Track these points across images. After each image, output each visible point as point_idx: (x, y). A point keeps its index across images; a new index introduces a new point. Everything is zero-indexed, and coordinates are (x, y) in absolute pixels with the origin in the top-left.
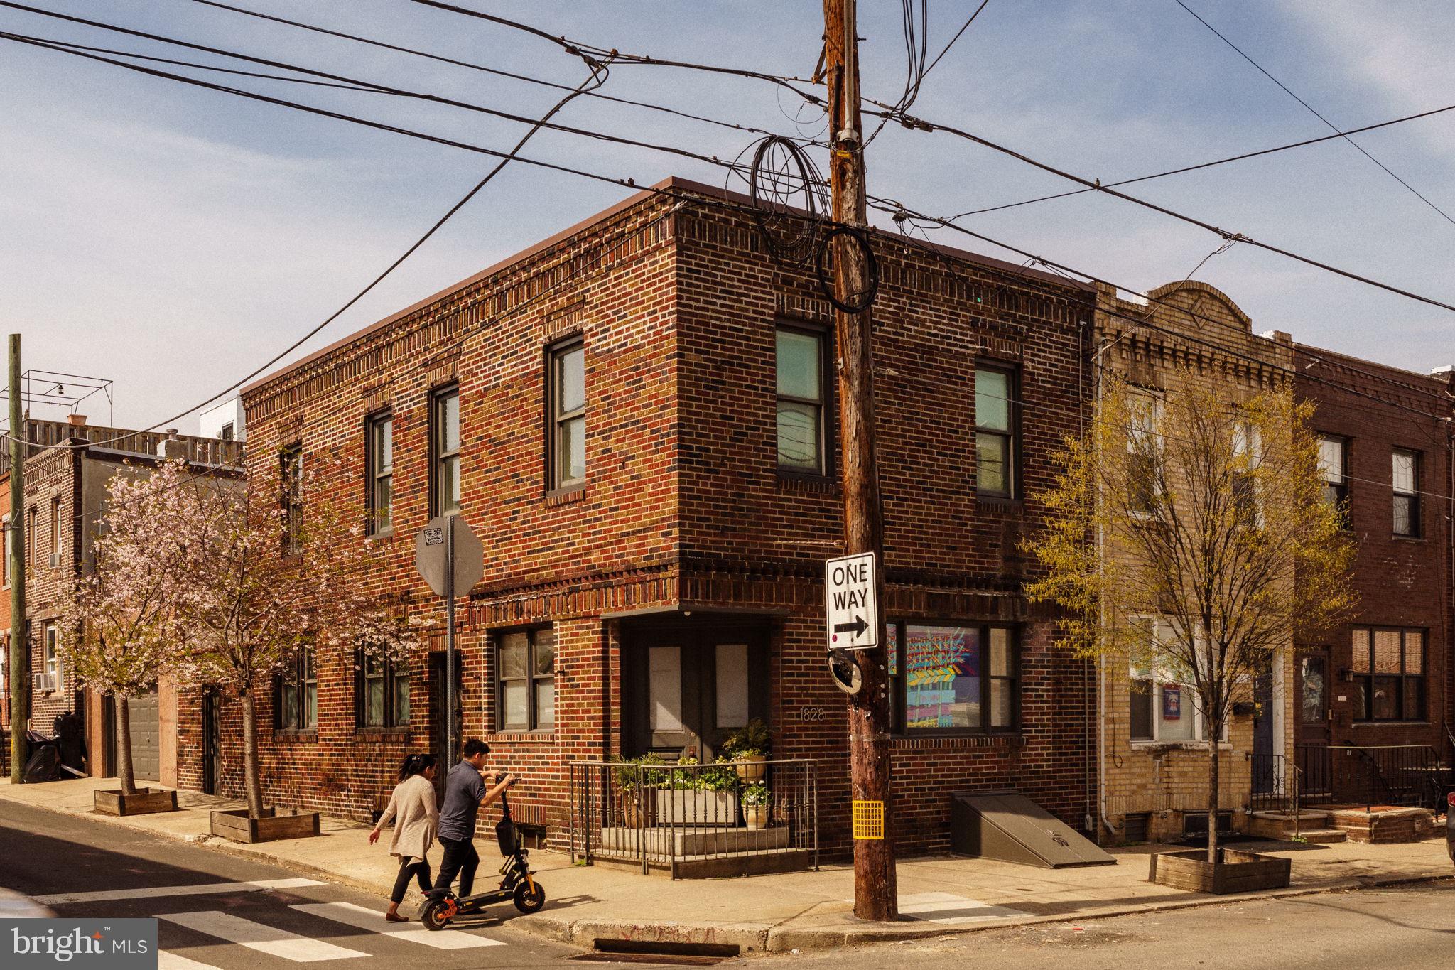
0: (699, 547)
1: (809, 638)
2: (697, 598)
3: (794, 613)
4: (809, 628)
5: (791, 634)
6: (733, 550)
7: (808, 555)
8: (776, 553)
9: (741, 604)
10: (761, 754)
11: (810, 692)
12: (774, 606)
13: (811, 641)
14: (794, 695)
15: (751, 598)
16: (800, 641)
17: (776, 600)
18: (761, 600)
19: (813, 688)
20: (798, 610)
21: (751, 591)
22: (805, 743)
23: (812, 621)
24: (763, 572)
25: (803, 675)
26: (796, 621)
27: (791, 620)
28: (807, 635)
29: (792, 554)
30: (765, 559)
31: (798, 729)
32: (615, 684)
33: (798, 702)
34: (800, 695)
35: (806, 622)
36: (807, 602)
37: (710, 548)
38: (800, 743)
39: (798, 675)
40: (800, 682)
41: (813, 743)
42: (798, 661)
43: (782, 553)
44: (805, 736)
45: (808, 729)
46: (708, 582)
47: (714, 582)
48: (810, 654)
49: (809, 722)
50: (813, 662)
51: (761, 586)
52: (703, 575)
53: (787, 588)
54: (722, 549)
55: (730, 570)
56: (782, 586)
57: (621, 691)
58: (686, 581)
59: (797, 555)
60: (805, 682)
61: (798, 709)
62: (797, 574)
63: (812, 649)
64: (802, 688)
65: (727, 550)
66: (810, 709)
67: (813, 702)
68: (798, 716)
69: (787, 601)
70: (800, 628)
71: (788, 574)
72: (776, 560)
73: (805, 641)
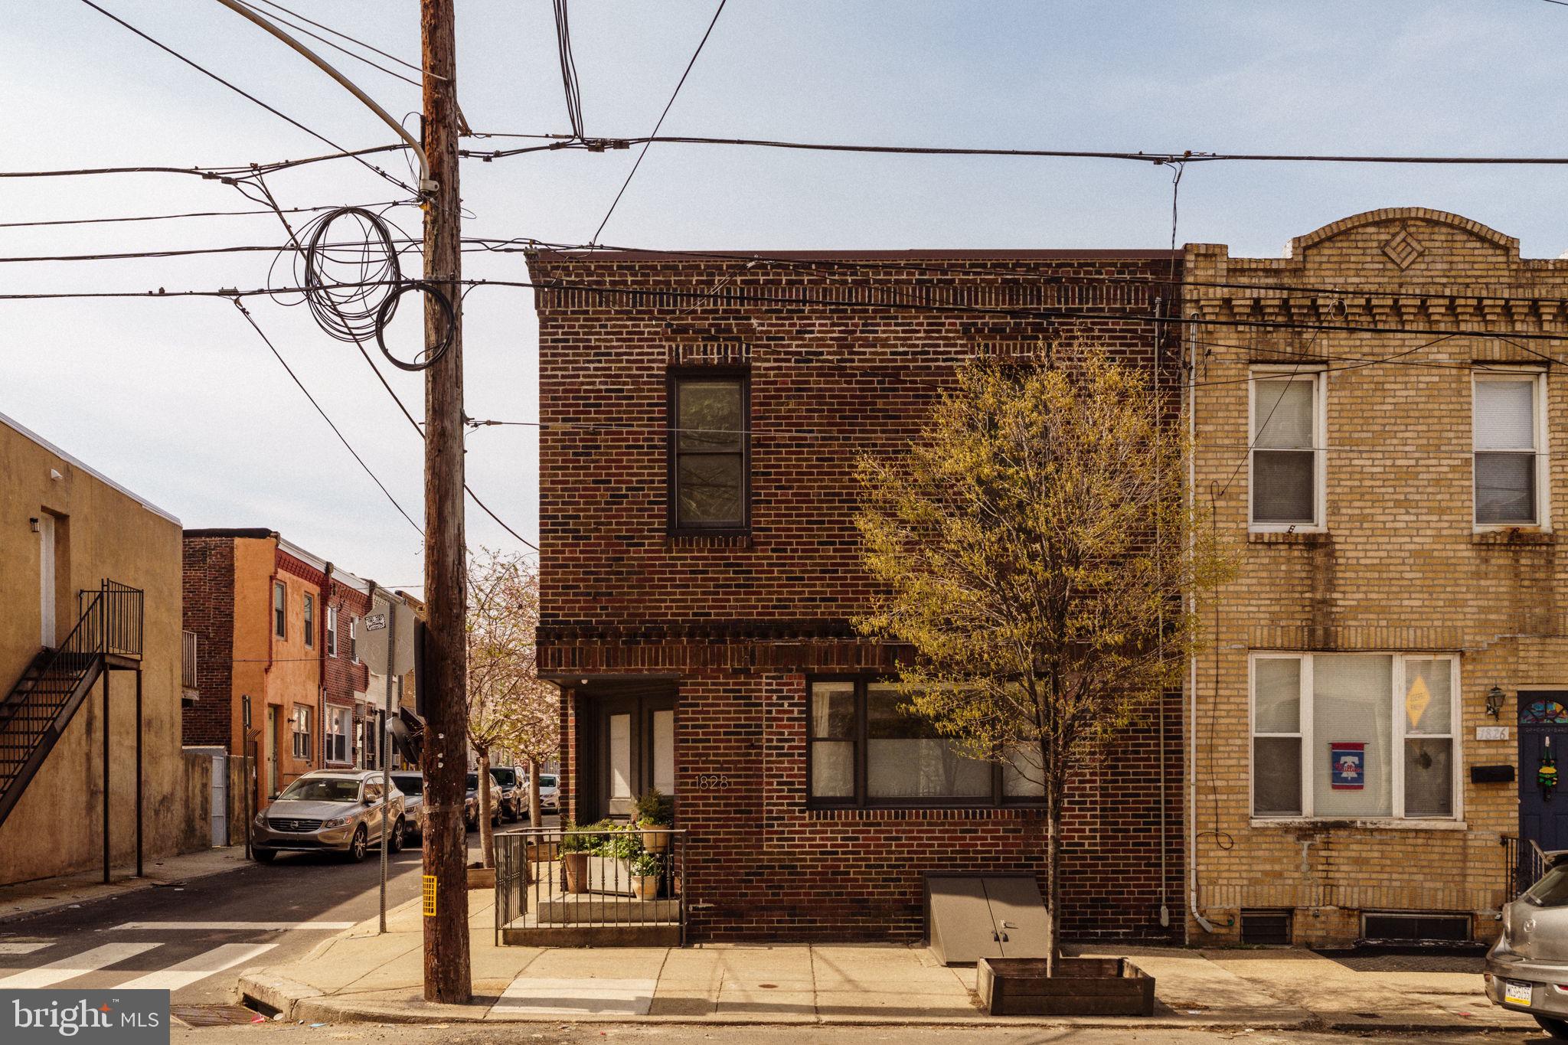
0: (565, 615)
1: (710, 701)
2: (560, 665)
3: (686, 676)
4: (710, 691)
5: (686, 698)
6: (607, 615)
7: (709, 614)
8: (666, 614)
9: (616, 670)
10: (654, 823)
11: (711, 758)
12: (661, 669)
13: (712, 705)
14: (689, 762)
15: (630, 664)
16: (697, 705)
17: (664, 664)
18: (643, 664)
19: (715, 755)
20: (693, 674)
21: (629, 658)
22: (704, 812)
23: (713, 684)
24: (644, 635)
25: (700, 741)
26: (692, 684)
27: (685, 684)
28: (707, 698)
29: (687, 615)
30: (648, 622)
31: (694, 798)
32: (572, 753)
33: (693, 769)
34: (697, 762)
35: (706, 684)
36: (705, 664)
37: (578, 615)
38: (697, 812)
39: (694, 741)
40: (697, 748)
41: (715, 812)
42: (694, 727)
43: (673, 615)
44: (705, 805)
45: (708, 798)
46: (574, 650)
47: (581, 649)
48: (711, 719)
49: (708, 791)
50: (715, 726)
51: (643, 650)
52: (568, 643)
53: (678, 650)
54: (593, 616)
55: (602, 636)
56: (671, 649)
57: (577, 759)
58: (546, 651)
59: (695, 614)
60: (704, 748)
61: (693, 777)
62: (691, 635)
63: (715, 712)
64: (700, 755)
65: (601, 615)
66: (709, 776)
67: (715, 769)
68: (694, 784)
69: (678, 663)
70: (697, 691)
71: (679, 636)
72: (664, 622)
73: (705, 705)
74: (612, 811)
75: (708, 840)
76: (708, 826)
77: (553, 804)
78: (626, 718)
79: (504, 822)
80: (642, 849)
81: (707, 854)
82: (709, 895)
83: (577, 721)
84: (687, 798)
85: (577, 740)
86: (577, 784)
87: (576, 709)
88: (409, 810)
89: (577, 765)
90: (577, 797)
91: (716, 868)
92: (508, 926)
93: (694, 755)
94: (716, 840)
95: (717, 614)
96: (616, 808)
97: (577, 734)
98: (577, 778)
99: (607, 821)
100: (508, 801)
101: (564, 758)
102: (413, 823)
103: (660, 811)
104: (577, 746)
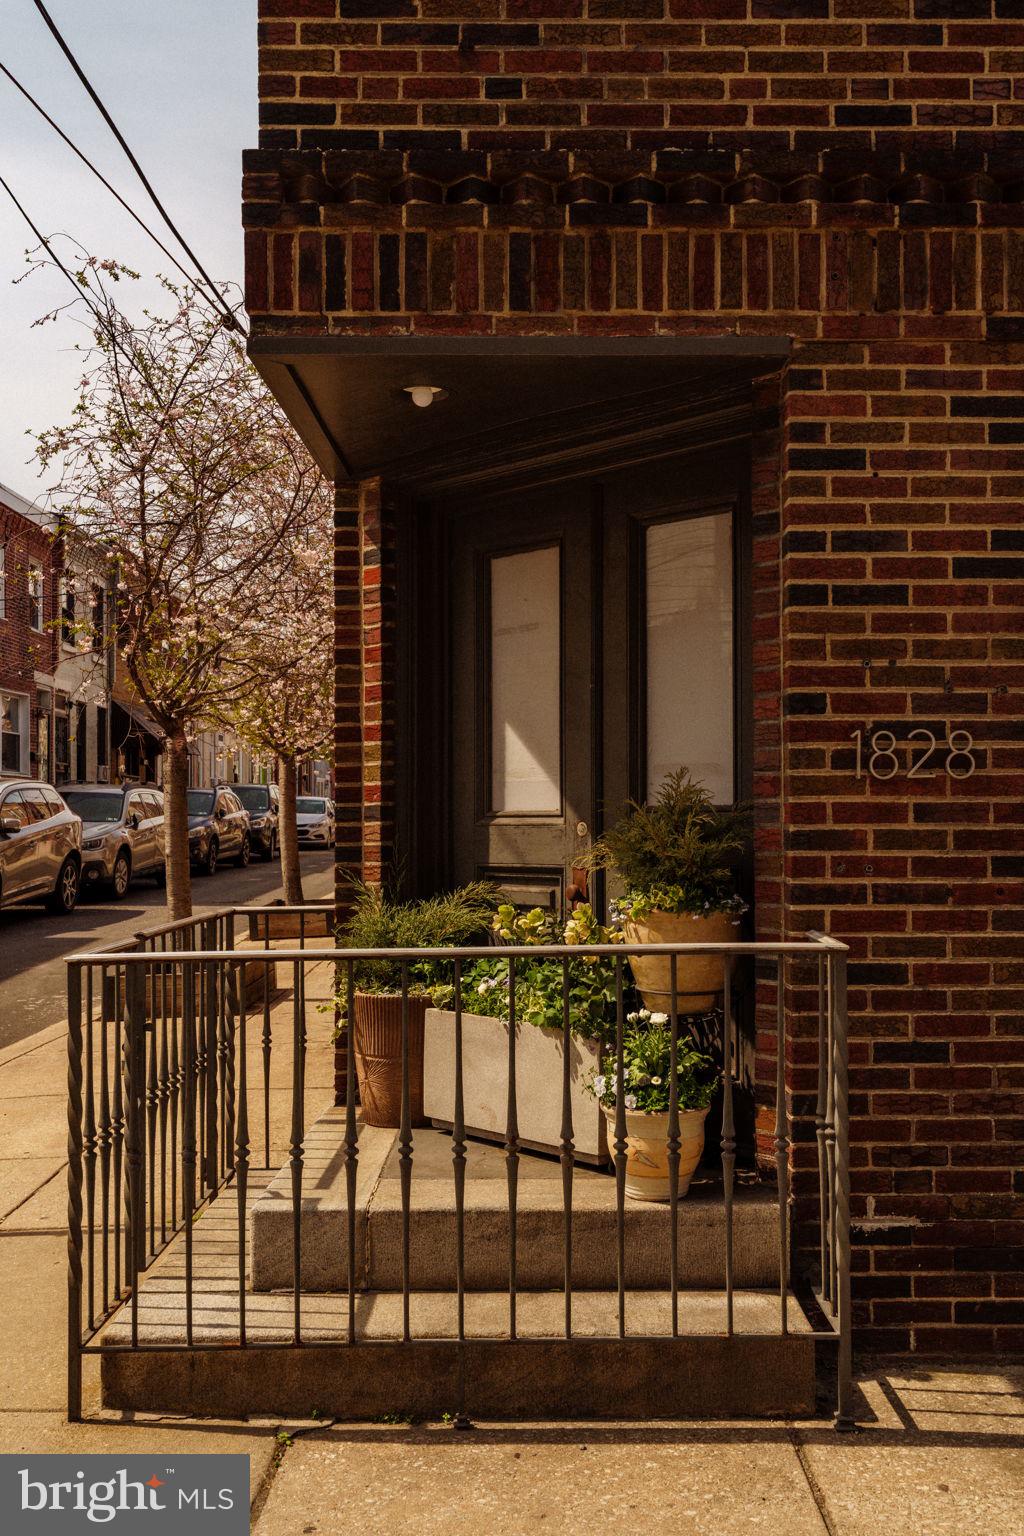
0: (354, 114)
1: (905, 445)
2: (336, 302)
3: (814, 352)
4: (903, 406)
5: (813, 432)
6: (515, 115)
7: (901, 115)
8: (736, 115)
9: (551, 324)
10: (686, 906)
11: (908, 661)
12: (718, 323)
13: (913, 460)
14: (826, 677)
15: (601, 300)
16: (854, 460)
17: (732, 299)
18: (652, 301)
19: (924, 649)
20: (844, 339)
21: (601, 273)
22: (880, 867)
23: (918, 380)
24: (655, 192)
25: (868, 595)
26: (841, 380)
27: (809, 380)
28: (892, 433)
29: (817, 116)
30: (671, 138)
31: (843, 813)
32: (371, 678)
33: (842, 704)
34: (854, 677)
35: (892, 380)
36: (887, 300)
37: (406, 114)
38: (855, 867)
39: (844, 596)
40: (858, 624)
41: (923, 866)
42: (844, 542)
43: (763, 116)
44: (885, 840)
45: (895, 813)
46: (389, 244)
47: (416, 242)
48: (907, 514)
49: (897, 786)
50: (924, 541)
51: (653, 244)
52: (367, 216)
53: (783, 252)
54: (463, 115)
55: (498, 194)
56: (757, 243)
57: (387, 693)
58: (284, 243)
59: (846, 115)
60: (883, 623)
61: (843, 732)
62: (836, 193)
63: (922, 488)
64: (866, 650)
65: (489, 115)
66: (902, 730)
67: (923, 704)
68: (843, 760)
69: (784, 302)
70: (854, 406)
71: (791, 195)
72: (733, 142)
73: (883, 460)
74: (499, 856)
75: (896, 974)
76: (896, 921)
77: (321, 836)
78: (547, 561)
79: (252, 860)
80: (634, 1000)
81: (893, 1026)
82: (901, 1182)
83: (387, 576)
84: (815, 813)
85: (386, 634)
86: (386, 773)
87: (385, 538)
88: (93, 845)
89: (388, 712)
90: (385, 814)
91: (926, 1079)
92: (118, 1327)
93: (844, 650)
94: (924, 974)
95: (931, 116)
96: (510, 844)
97: (387, 614)
98: (387, 754)
99: (481, 888)
100: (259, 831)
101: (347, 693)
102: (98, 865)
103: (706, 864)
104: (387, 654)
